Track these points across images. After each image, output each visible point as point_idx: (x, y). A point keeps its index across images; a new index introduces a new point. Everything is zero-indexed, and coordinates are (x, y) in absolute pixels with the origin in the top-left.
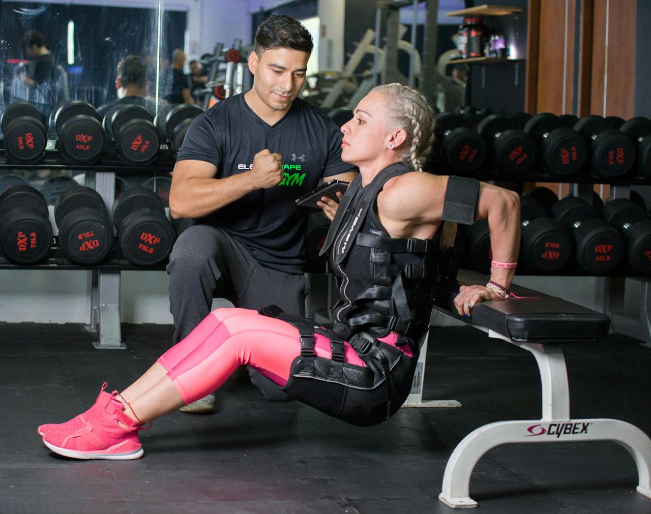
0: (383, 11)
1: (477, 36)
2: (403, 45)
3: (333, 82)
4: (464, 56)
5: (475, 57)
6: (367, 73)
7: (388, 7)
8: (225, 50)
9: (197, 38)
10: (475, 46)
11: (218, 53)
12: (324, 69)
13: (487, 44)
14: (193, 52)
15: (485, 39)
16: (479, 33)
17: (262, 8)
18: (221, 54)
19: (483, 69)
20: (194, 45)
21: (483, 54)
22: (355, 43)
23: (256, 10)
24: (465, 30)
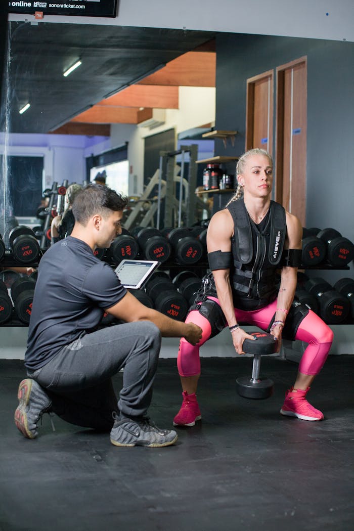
0: (164, 157)
1: (215, 176)
2: (177, 178)
3: (135, 203)
4: (207, 189)
5: (214, 189)
6: (155, 198)
7: (167, 155)
8: (59, 186)
9: (50, 174)
10: (214, 182)
11: (54, 188)
12: (132, 194)
13: (221, 180)
14: (48, 184)
15: (220, 177)
16: (217, 174)
17: (92, 154)
18: (56, 189)
19: (220, 197)
20: (48, 178)
21: (219, 187)
22: (149, 178)
23: (89, 155)
24: (207, 172)
